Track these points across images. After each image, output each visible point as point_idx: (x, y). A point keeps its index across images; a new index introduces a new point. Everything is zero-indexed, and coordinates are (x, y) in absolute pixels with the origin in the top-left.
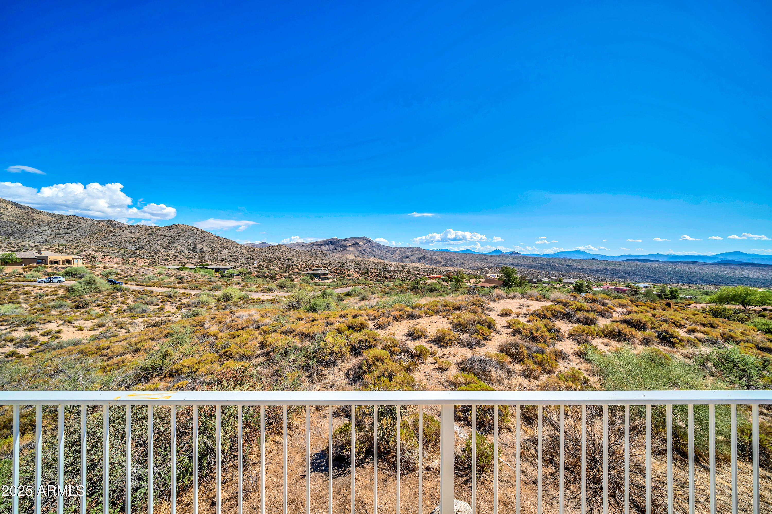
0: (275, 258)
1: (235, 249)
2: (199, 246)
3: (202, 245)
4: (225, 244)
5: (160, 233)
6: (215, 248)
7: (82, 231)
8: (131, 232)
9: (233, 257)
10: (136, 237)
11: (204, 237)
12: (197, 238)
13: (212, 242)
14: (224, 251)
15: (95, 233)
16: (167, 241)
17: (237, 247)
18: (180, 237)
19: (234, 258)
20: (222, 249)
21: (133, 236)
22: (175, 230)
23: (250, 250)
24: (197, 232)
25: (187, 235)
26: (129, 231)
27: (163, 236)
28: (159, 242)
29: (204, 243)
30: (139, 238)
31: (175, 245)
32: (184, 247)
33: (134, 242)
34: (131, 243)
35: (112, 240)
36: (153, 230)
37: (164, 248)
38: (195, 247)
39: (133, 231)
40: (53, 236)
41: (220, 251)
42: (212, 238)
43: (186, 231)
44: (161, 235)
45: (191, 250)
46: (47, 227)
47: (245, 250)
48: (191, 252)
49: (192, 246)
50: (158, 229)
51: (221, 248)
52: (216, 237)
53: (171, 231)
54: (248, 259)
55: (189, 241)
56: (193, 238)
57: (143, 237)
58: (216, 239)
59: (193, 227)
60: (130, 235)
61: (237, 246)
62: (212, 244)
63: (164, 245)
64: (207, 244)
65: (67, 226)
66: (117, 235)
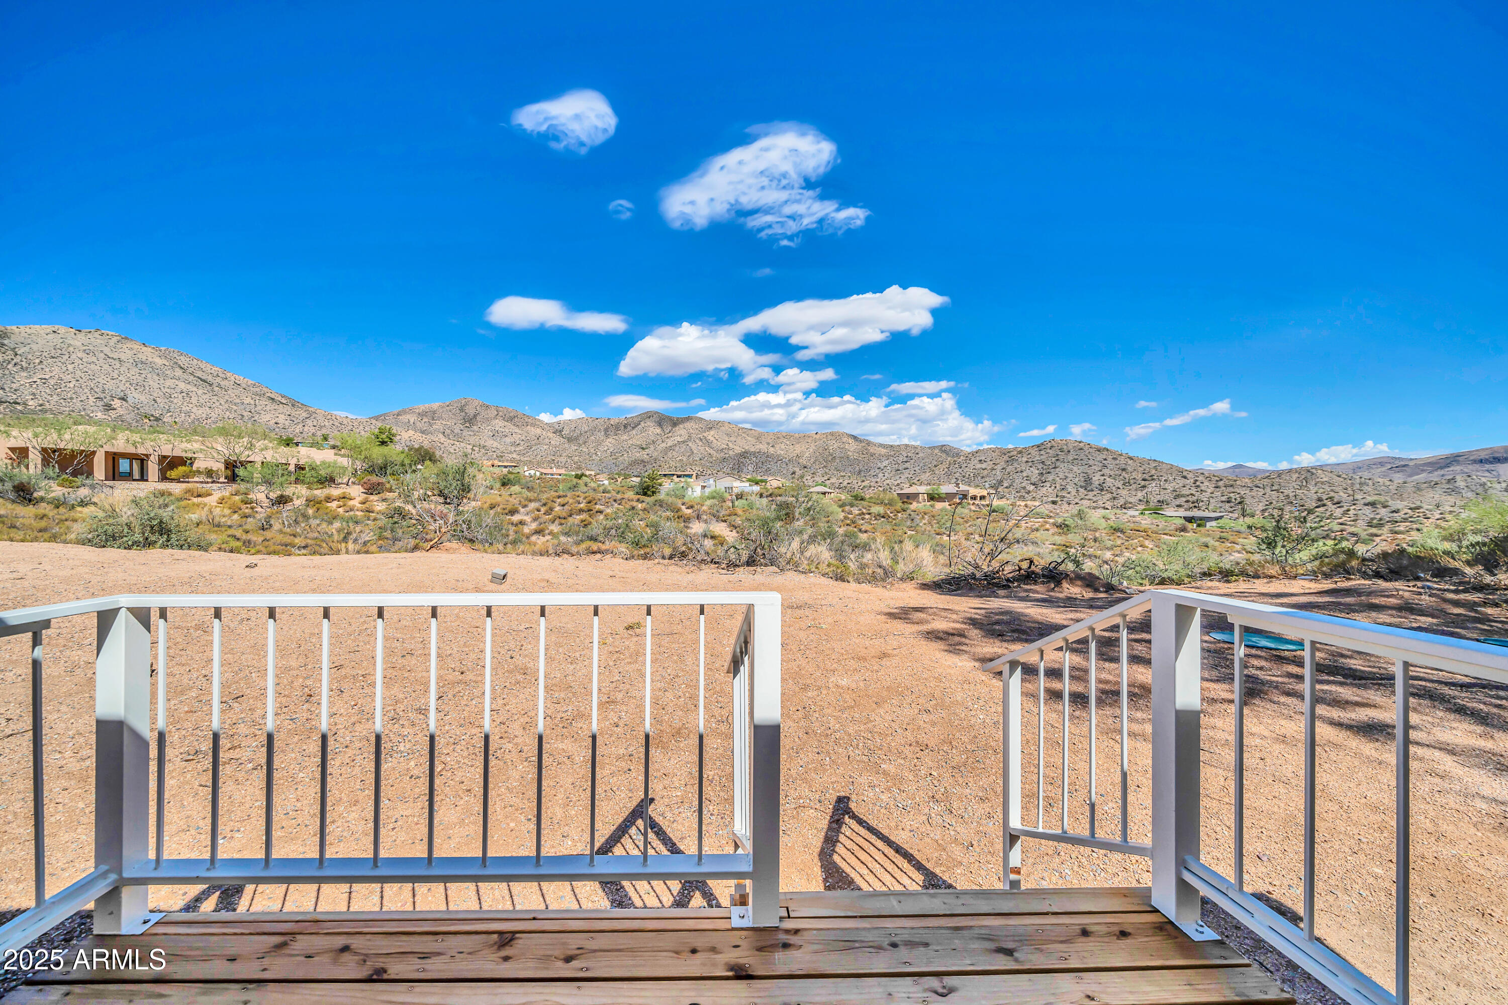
0: (1320, 500)
1: (1182, 482)
2: (1096, 479)
3: (1103, 475)
4: (1153, 472)
5: (1025, 459)
6: (1132, 482)
7: (921, 465)
8: (981, 461)
9: (1184, 499)
10: (989, 468)
11: (1105, 460)
12: (1091, 462)
13: (1124, 470)
14: (1152, 487)
15: (935, 466)
16: (1037, 472)
17: (1185, 477)
18: (1058, 464)
19: (1187, 501)
20: (1147, 483)
21: (984, 466)
22: (1049, 451)
23: (1221, 483)
24: (1091, 450)
25: (1070, 458)
26: (978, 458)
27: (1030, 464)
28: (1025, 474)
29: (1106, 471)
30: (993, 469)
31: (1050, 477)
32: (1068, 480)
33: (987, 476)
34: (983, 477)
35: (958, 474)
36: (1012, 454)
37: (1034, 484)
38: (1088, 481)
39: (983, 458)
40: (893, 473)
41: (1144, 487)
42: (1122, 460)
43: (1069, 451)
44: (1027, 462)
45: (1081, 487)
46: (887, 462)
47: (1206, 483)
48: (1082, 490)
49: (1083, 479)
50: (1020, 452)
51: (1144, 480)
52: (1131, 458)
53: (1042, 452)
54: (1228, 502)
55: (1075, 469)
56: (1084, 462)
57: (999, 467)
58: (1130, 462)
59: (1080, 442)
60: (979, 466)
61: (1185, 474)
62: (1124, 474)
63: (1033, 480)
64: (1112, 473)
65: (905, 459)
66: (963, 466)
